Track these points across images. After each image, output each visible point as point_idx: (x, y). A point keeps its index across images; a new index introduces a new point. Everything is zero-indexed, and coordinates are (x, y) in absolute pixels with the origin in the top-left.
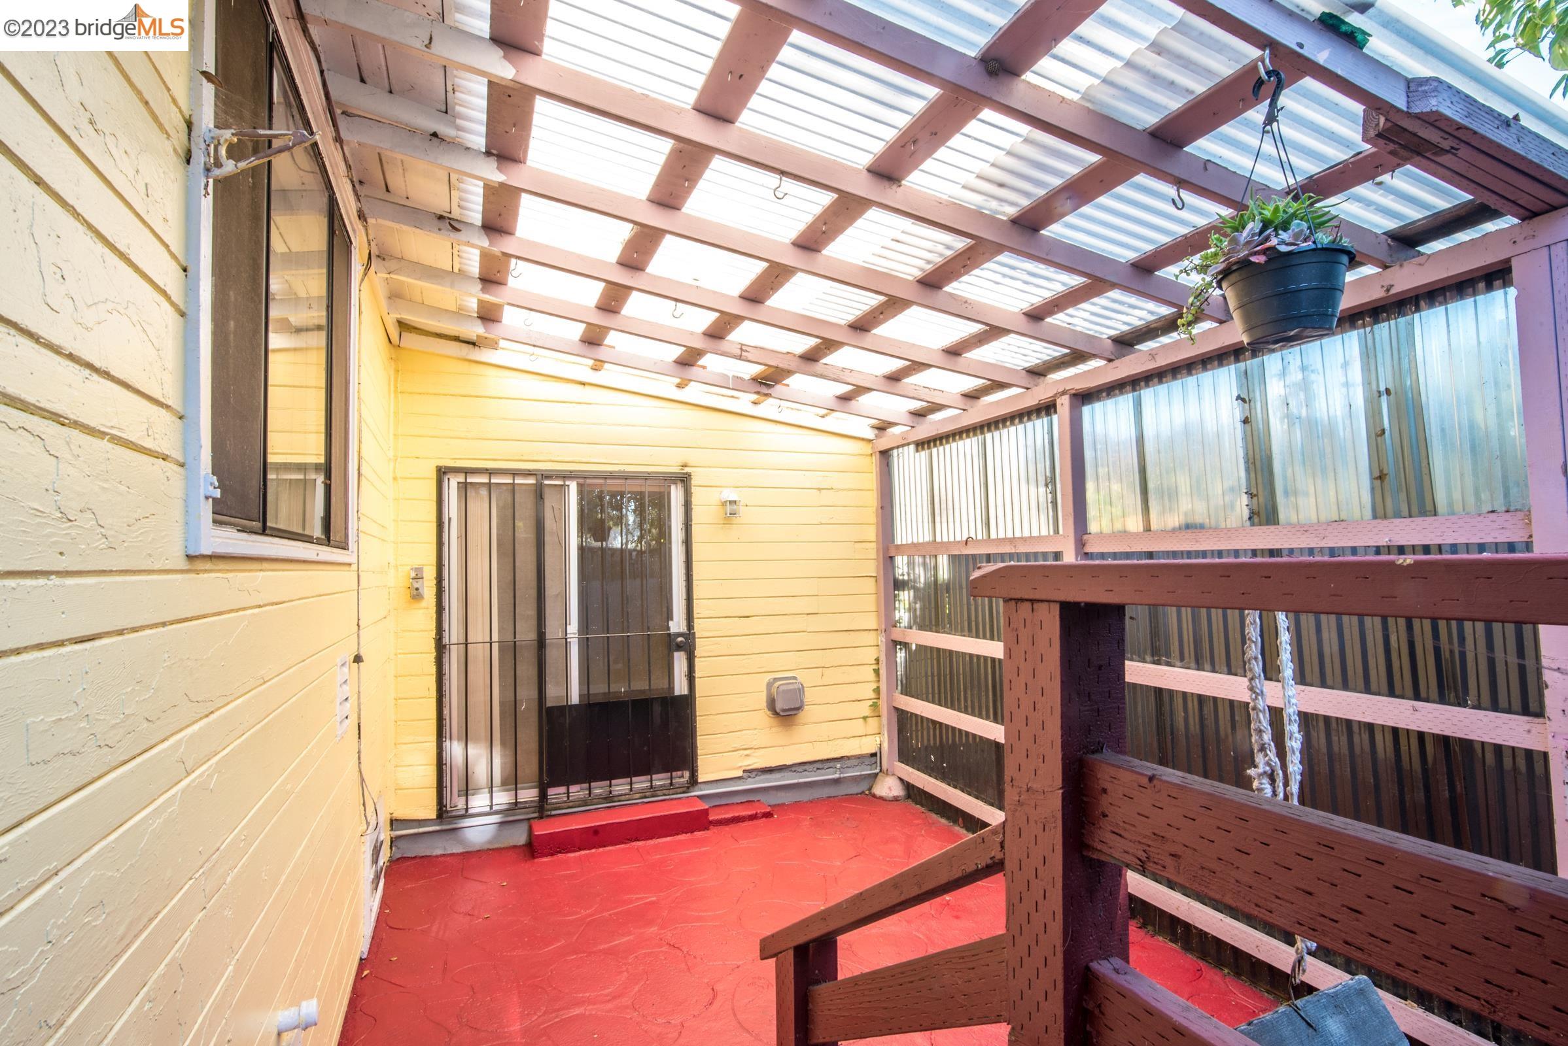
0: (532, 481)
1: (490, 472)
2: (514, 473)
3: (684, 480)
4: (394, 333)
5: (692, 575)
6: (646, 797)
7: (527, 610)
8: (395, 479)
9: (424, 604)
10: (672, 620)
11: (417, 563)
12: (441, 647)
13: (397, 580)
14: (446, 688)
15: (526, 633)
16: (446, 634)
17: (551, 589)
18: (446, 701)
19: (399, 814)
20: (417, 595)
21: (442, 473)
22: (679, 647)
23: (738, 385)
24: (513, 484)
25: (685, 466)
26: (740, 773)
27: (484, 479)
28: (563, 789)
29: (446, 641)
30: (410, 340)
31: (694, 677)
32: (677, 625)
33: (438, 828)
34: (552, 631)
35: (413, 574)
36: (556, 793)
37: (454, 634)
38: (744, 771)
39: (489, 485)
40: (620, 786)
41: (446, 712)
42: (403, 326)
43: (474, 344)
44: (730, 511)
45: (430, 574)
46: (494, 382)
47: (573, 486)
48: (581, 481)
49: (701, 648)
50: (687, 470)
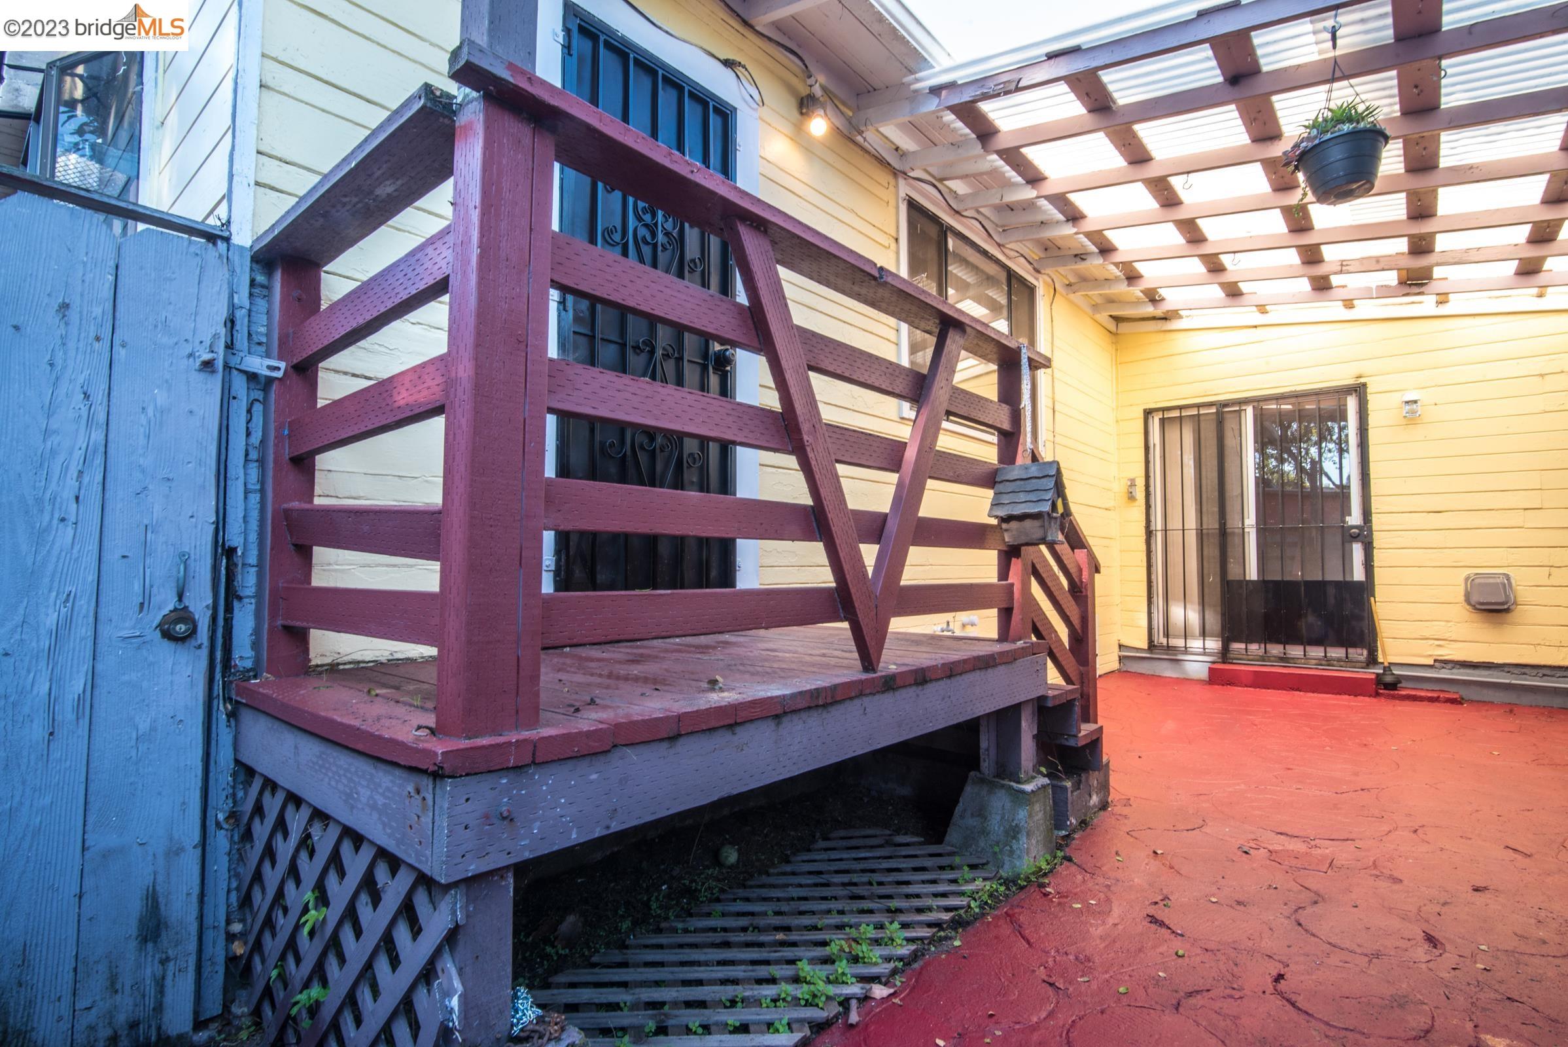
0: (1213, 410)
1: (1180, 408)
2: (1199, 406)
3: (1359, 390)
4: (1112, 326)
5: (1369, 475)
6: (1321, 665)
7: (1212, 508)
8: (1117, 421)
9: (1137, 503)
10: (1350, 515)
11: (1132, 476)
12: (1149, 533)
13: (1120, 487)
14: (1153, 560)
15: (1212, 524)
16: (1153, 524)
17: (1232, 490)
18: (1153, 569)
19: (1124, 642)
20: (1131, 497)
21: (1148, 413)
22: (1355, 538)
23: (1384, 292)
24: (1199, 415)
25: (1360, 377)
26: (1431, 662)
27: (1176, 414)
28: (1243, 646)
29: (1152, 528)
30: (1124, 328)
31: (1373, 566)
32: (1355, 518)
33: (1148, 655)
34: (1233, 523)
35: (1129, 483)
36: (1237, 646)
37: (1158, 524)
38: (1435, 661)
39: (1181, 417)
40: (1296, 651)
41: (1153, 577)
42: (1117, 319)
43: (1165, 319)
44: (1411, 411)
45: (1140, 482)
46: (1182, 342)
47: (1250, 410)
48: (1256, 404)
49: (1378, 540)
50: (1362, 380)
